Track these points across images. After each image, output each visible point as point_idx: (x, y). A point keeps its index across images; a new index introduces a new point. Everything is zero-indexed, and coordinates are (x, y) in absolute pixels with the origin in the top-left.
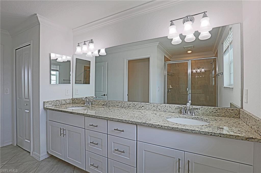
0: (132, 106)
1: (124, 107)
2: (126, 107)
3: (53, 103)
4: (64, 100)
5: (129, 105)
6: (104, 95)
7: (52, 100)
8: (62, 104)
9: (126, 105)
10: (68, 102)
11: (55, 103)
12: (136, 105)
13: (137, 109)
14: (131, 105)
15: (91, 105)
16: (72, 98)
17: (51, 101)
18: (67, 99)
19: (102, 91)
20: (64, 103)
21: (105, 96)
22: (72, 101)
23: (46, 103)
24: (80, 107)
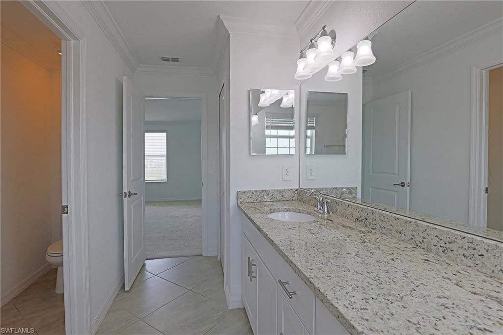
0: (461, 251)
1: (422, 245)
2: (433, 247)
3: (254, 197)
4: (279, 191)
5: (448, 245)
6: (403, 184)
7: (253, 189)
8: (274, 199)
9: (435, 241)
10: (287, 195)
11: (258, 196)
12: (483, 252)
13: (489, 272)
14: (453, 246)
15: (328, 213)
16: (297, 187)
17: (250, 191)
18: (285, 190)
19: (396, 172)
20: (278, 198)
21: (403, 186)
22: (297, 195)
23: (241, 195)
24: (303, 213)
